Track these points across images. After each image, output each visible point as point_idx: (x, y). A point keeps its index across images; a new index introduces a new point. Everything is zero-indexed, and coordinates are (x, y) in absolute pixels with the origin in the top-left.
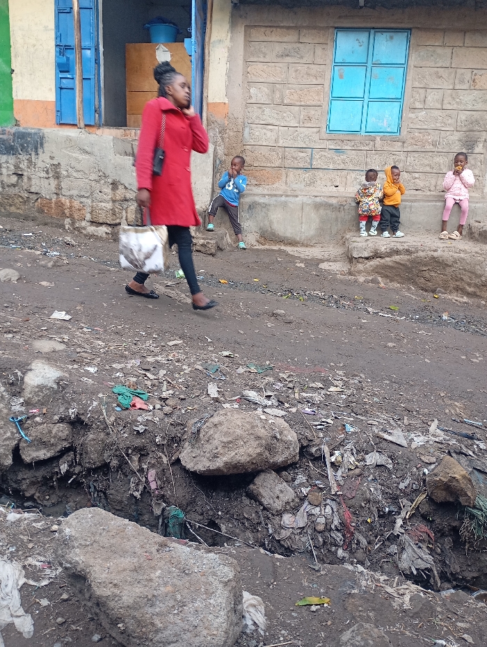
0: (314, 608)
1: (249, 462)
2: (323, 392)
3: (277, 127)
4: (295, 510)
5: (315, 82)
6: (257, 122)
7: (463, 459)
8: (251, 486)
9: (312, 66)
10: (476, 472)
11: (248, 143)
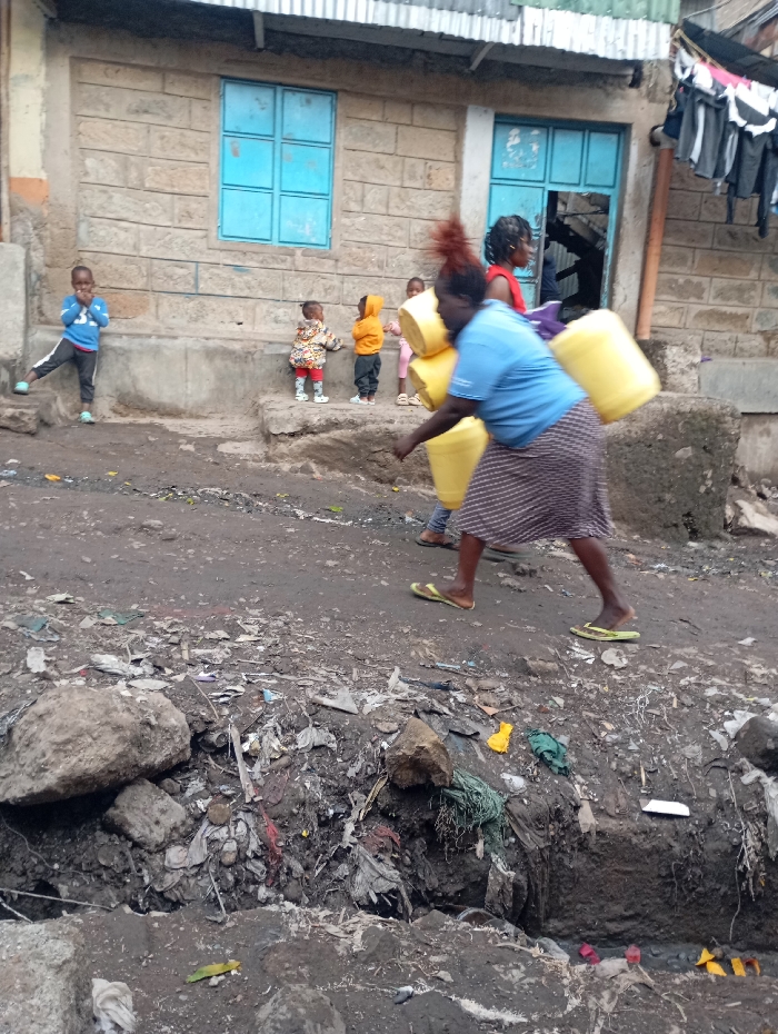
0: (214, 981)
1: (102, 771)
2: (228, 644)
3: (134, 225)
4: (187, 838)
5: (193, 157)
6: (100, 213)
7: (435, 720)
8: (111, 812)
9: (189, 133)
10: (453, 736)
11: (87, 249)
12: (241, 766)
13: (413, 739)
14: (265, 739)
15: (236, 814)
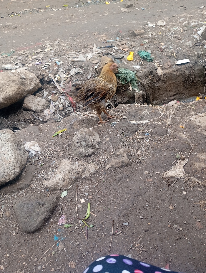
0: (60, 134)
2: (42, 53)
4: (48, 107)
7: (110, 56)
8: (24, 105)
10: (116, 59)
12: (57, 84)
13: (104, 62)
14: (61, 75)
15: (59, 97)
